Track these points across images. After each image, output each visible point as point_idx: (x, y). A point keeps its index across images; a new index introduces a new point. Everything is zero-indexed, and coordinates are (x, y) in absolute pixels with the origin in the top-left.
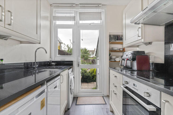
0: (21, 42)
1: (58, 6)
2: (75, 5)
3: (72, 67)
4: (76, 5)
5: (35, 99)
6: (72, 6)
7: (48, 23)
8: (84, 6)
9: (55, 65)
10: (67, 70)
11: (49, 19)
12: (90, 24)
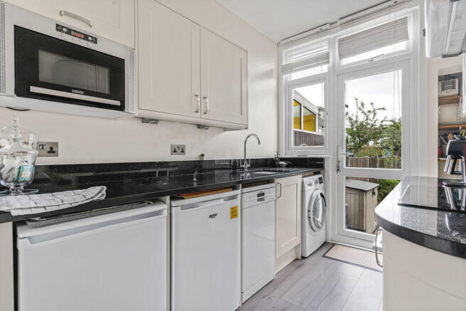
0: (225, 129)
1: (292, 41)
2: (328, 26)
3: (322, 172)
4: (331, 24)
5: (222, 201)
6: (320, 30)
7: (272, 83)
8: (353, 20)
9: (287, 166)
10: (301, 176)
11: (275, 74)
12: (372, 60)
